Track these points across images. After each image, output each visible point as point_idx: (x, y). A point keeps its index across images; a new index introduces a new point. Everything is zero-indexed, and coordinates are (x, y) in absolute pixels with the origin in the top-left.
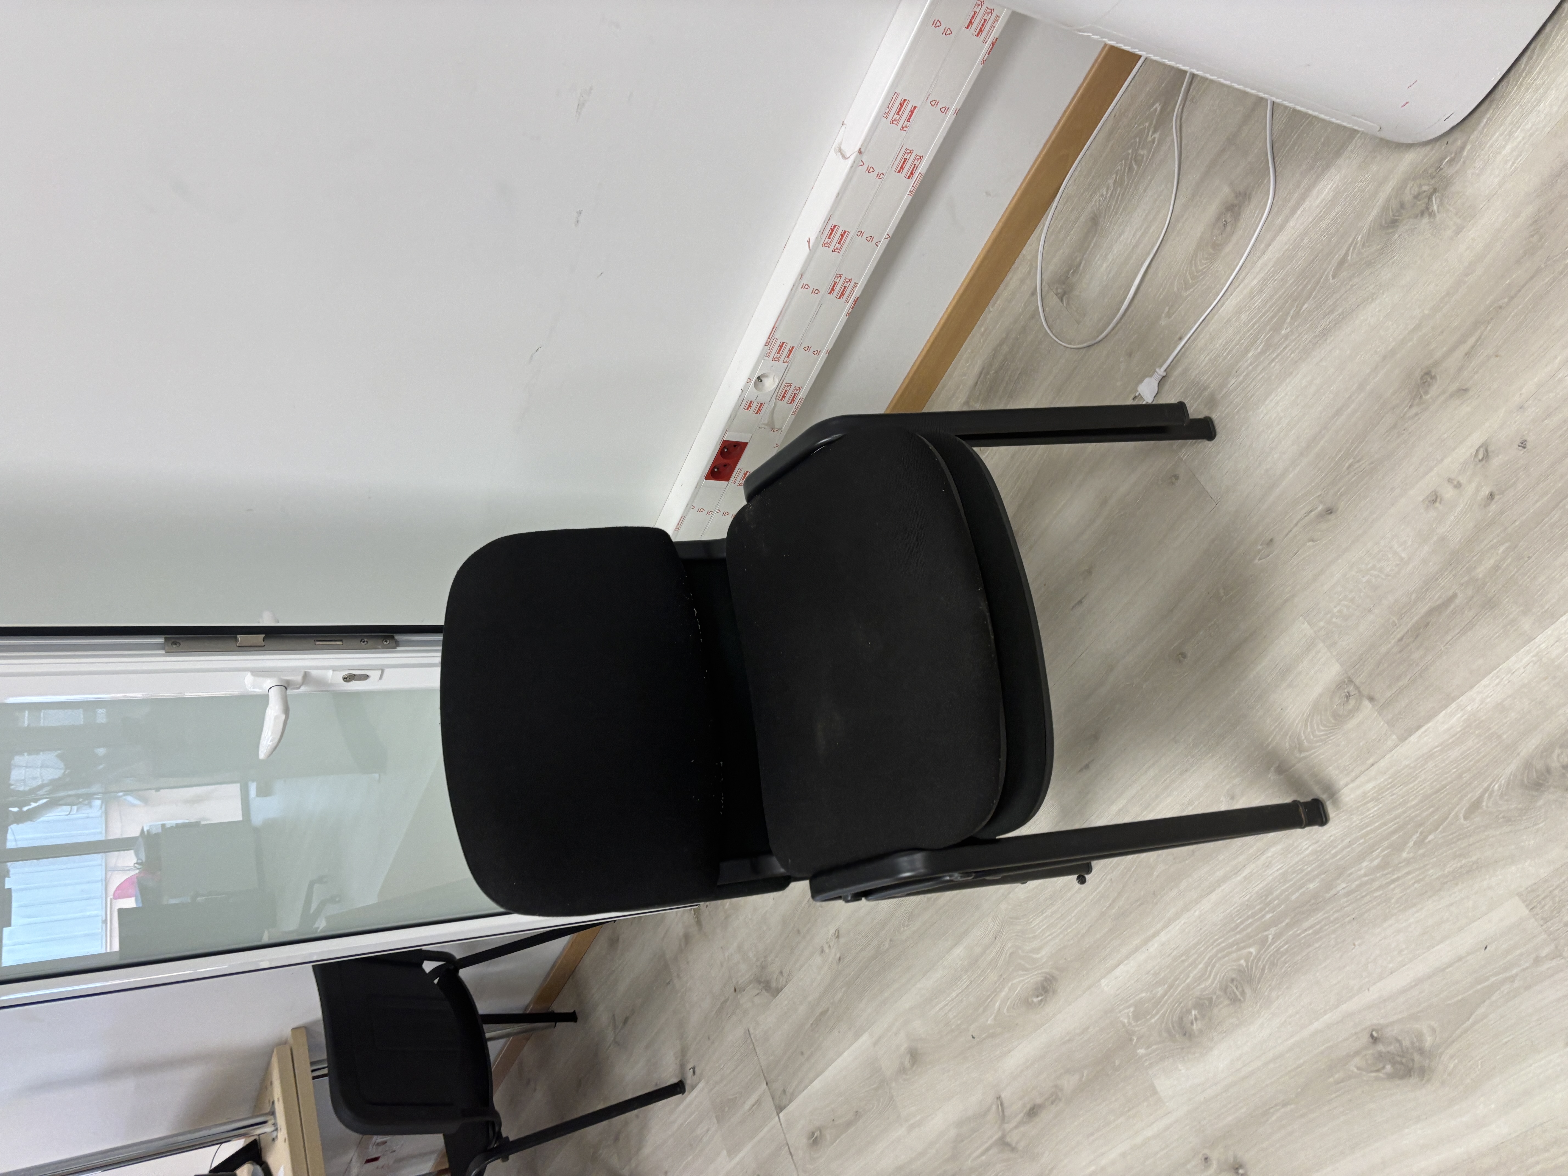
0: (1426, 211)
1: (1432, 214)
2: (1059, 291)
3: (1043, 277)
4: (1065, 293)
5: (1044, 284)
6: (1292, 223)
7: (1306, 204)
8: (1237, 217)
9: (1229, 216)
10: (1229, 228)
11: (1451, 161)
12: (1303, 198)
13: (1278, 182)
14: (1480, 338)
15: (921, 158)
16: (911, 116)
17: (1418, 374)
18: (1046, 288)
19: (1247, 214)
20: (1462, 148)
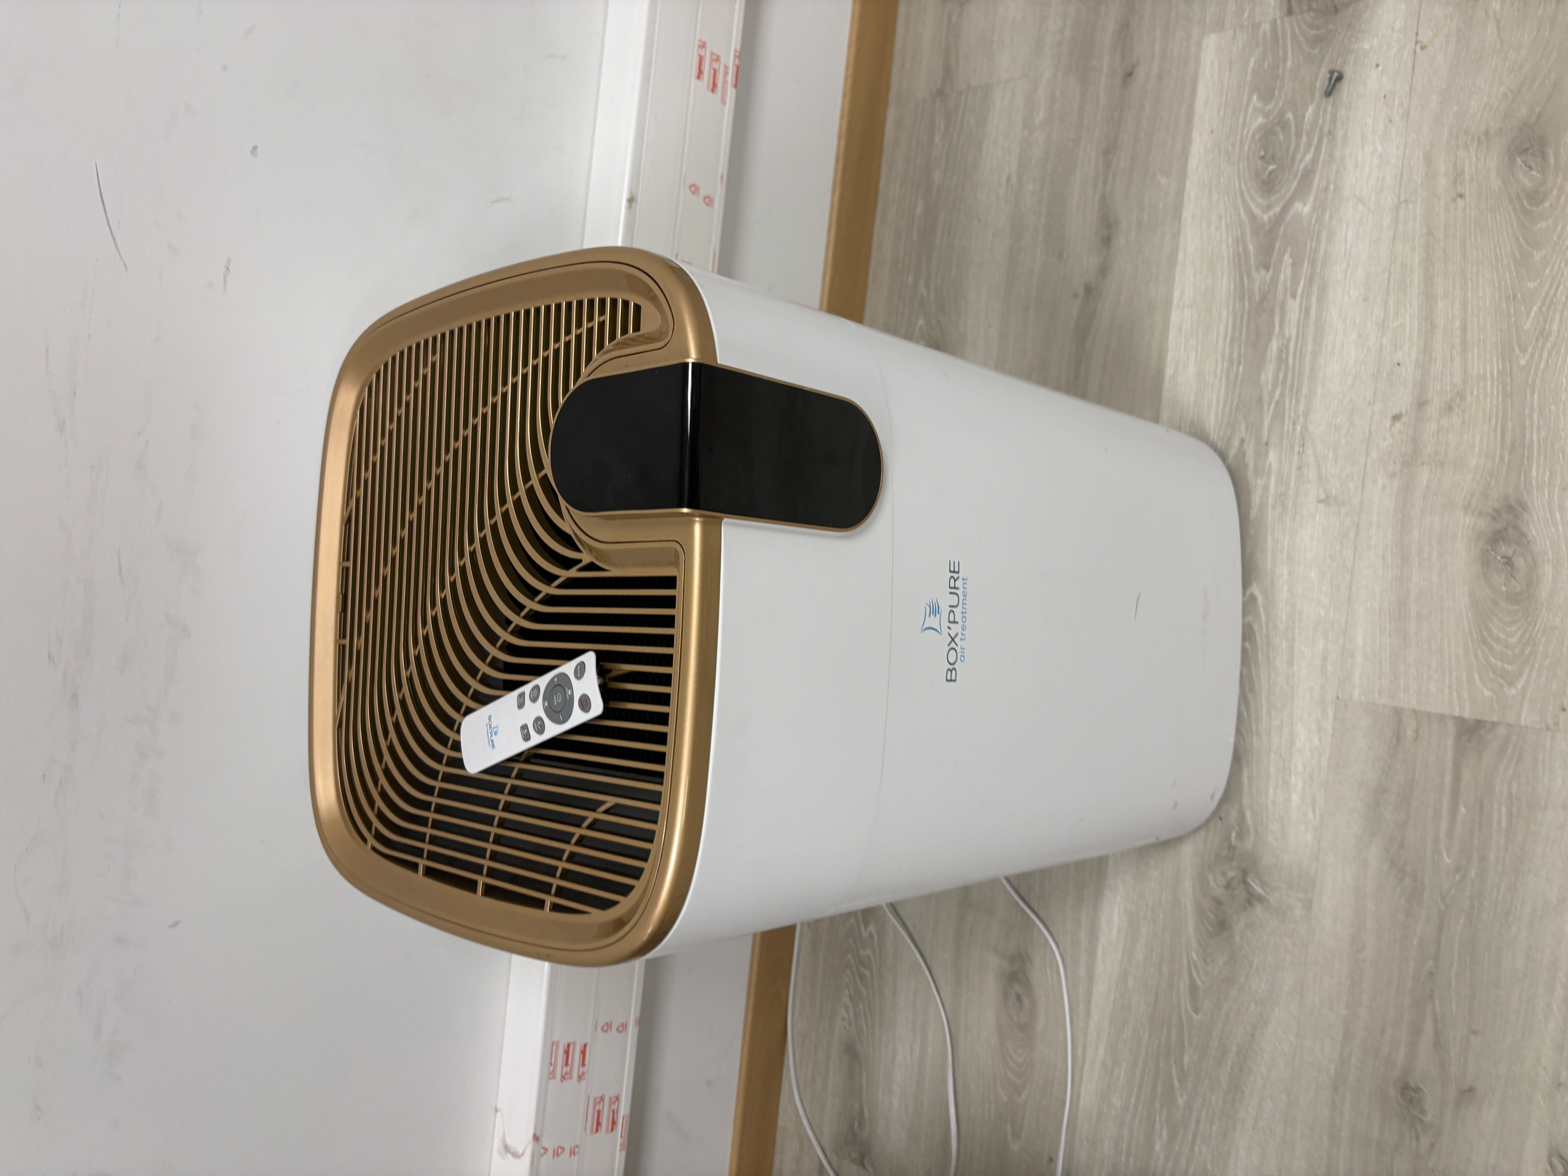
0: (1252, 899)
1: (1261, 899)
2: (854, 1155)
3: (822, 1144)
4: (862, 1157)
5: (828, 1153)
6: (1100, 967)
7: (1102, 941)
8: (1027, 984)
9: (1016, 988)
10: (1025, 1001)
11: (1240, 835)
12: (1093, 936)
13: (1051, 929)
14: (1436, 1021)
15: (617, 1098)
16: (584, 1058)
17: (1393, 1093)
18: (834, 1159)
19: (1037, 975)
20: (1242, 818)
